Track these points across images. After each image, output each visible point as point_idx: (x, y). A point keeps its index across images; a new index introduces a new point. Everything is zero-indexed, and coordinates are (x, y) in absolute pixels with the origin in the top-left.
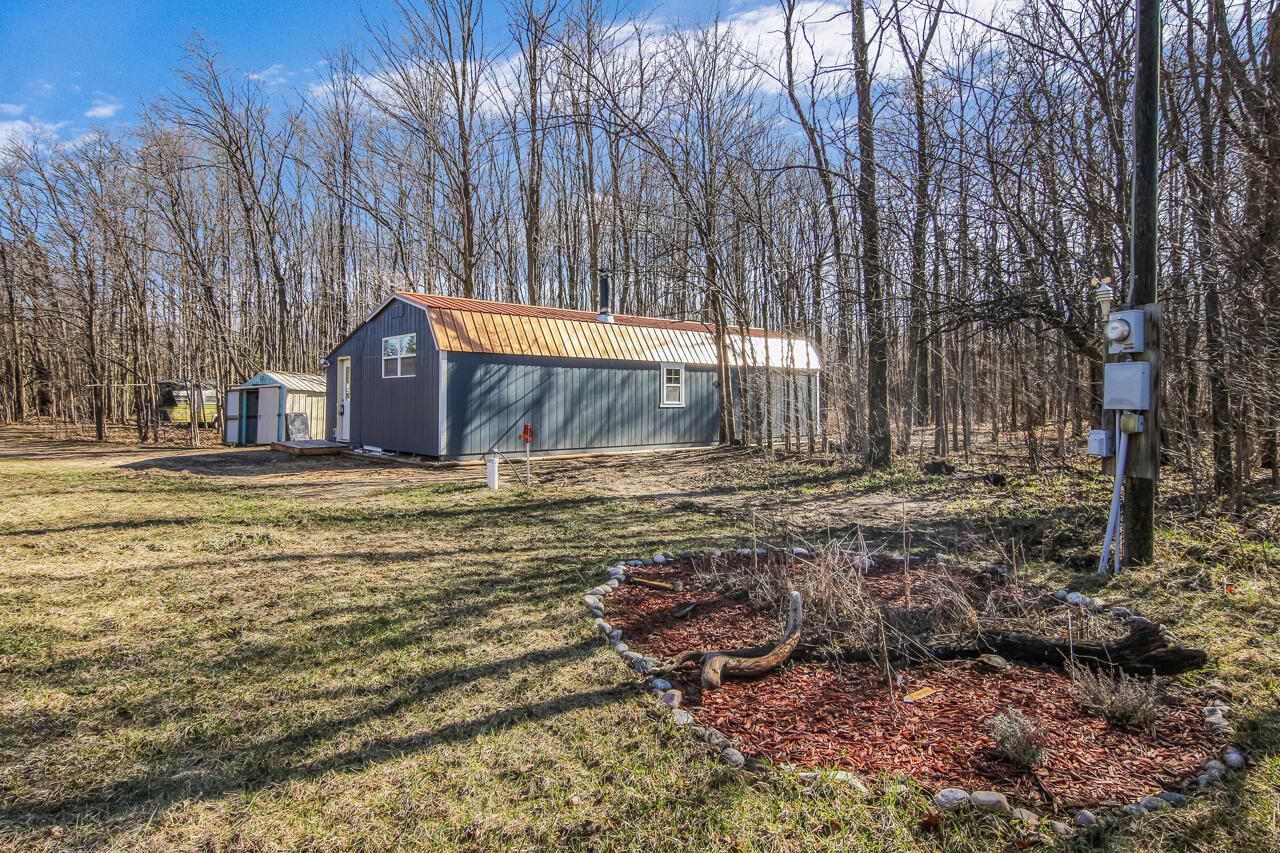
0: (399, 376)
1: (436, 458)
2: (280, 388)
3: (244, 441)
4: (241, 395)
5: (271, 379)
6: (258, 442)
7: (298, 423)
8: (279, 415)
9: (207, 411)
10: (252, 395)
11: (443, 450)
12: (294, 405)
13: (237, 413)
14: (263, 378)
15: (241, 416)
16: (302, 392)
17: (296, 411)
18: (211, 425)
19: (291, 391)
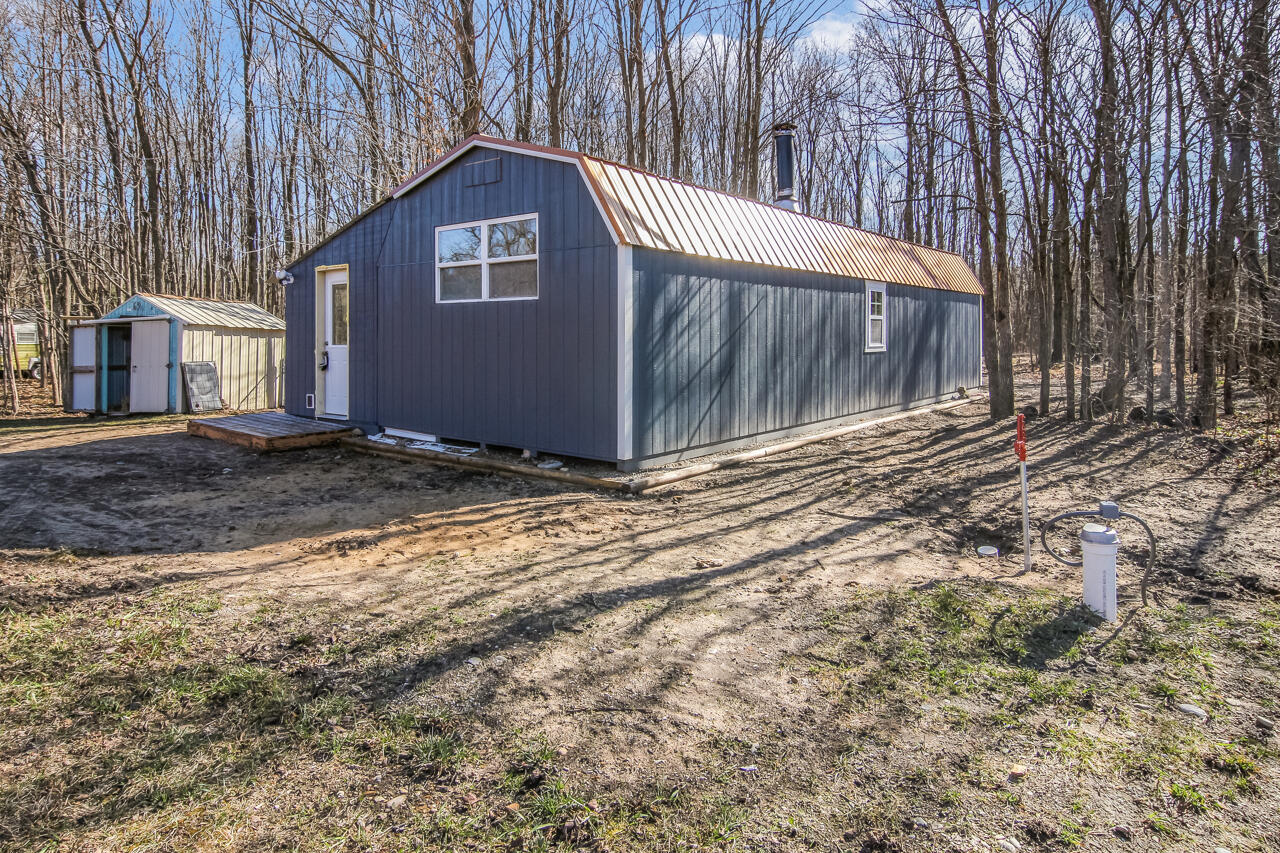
0: (485, 297)
1: (613, 466)
2: (170, 321)
3: (105, 407)
4: (99, 332)
5: (152, 307)
6: (133, 409)
7: (201, 379)
8: (170, 366)
9: (21, 354)
10: (120, 333)
11: (625, 451)
12: (196, 349)
13: (91, 362)
14: (138, 306)
15: (99, 368)
16: (208, 327)
17: (198, 358)
18: (27, 374)
19: (190, 327)
